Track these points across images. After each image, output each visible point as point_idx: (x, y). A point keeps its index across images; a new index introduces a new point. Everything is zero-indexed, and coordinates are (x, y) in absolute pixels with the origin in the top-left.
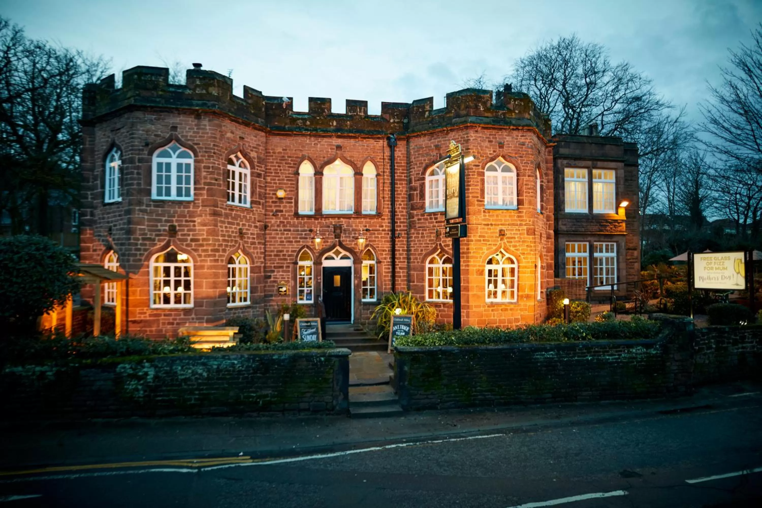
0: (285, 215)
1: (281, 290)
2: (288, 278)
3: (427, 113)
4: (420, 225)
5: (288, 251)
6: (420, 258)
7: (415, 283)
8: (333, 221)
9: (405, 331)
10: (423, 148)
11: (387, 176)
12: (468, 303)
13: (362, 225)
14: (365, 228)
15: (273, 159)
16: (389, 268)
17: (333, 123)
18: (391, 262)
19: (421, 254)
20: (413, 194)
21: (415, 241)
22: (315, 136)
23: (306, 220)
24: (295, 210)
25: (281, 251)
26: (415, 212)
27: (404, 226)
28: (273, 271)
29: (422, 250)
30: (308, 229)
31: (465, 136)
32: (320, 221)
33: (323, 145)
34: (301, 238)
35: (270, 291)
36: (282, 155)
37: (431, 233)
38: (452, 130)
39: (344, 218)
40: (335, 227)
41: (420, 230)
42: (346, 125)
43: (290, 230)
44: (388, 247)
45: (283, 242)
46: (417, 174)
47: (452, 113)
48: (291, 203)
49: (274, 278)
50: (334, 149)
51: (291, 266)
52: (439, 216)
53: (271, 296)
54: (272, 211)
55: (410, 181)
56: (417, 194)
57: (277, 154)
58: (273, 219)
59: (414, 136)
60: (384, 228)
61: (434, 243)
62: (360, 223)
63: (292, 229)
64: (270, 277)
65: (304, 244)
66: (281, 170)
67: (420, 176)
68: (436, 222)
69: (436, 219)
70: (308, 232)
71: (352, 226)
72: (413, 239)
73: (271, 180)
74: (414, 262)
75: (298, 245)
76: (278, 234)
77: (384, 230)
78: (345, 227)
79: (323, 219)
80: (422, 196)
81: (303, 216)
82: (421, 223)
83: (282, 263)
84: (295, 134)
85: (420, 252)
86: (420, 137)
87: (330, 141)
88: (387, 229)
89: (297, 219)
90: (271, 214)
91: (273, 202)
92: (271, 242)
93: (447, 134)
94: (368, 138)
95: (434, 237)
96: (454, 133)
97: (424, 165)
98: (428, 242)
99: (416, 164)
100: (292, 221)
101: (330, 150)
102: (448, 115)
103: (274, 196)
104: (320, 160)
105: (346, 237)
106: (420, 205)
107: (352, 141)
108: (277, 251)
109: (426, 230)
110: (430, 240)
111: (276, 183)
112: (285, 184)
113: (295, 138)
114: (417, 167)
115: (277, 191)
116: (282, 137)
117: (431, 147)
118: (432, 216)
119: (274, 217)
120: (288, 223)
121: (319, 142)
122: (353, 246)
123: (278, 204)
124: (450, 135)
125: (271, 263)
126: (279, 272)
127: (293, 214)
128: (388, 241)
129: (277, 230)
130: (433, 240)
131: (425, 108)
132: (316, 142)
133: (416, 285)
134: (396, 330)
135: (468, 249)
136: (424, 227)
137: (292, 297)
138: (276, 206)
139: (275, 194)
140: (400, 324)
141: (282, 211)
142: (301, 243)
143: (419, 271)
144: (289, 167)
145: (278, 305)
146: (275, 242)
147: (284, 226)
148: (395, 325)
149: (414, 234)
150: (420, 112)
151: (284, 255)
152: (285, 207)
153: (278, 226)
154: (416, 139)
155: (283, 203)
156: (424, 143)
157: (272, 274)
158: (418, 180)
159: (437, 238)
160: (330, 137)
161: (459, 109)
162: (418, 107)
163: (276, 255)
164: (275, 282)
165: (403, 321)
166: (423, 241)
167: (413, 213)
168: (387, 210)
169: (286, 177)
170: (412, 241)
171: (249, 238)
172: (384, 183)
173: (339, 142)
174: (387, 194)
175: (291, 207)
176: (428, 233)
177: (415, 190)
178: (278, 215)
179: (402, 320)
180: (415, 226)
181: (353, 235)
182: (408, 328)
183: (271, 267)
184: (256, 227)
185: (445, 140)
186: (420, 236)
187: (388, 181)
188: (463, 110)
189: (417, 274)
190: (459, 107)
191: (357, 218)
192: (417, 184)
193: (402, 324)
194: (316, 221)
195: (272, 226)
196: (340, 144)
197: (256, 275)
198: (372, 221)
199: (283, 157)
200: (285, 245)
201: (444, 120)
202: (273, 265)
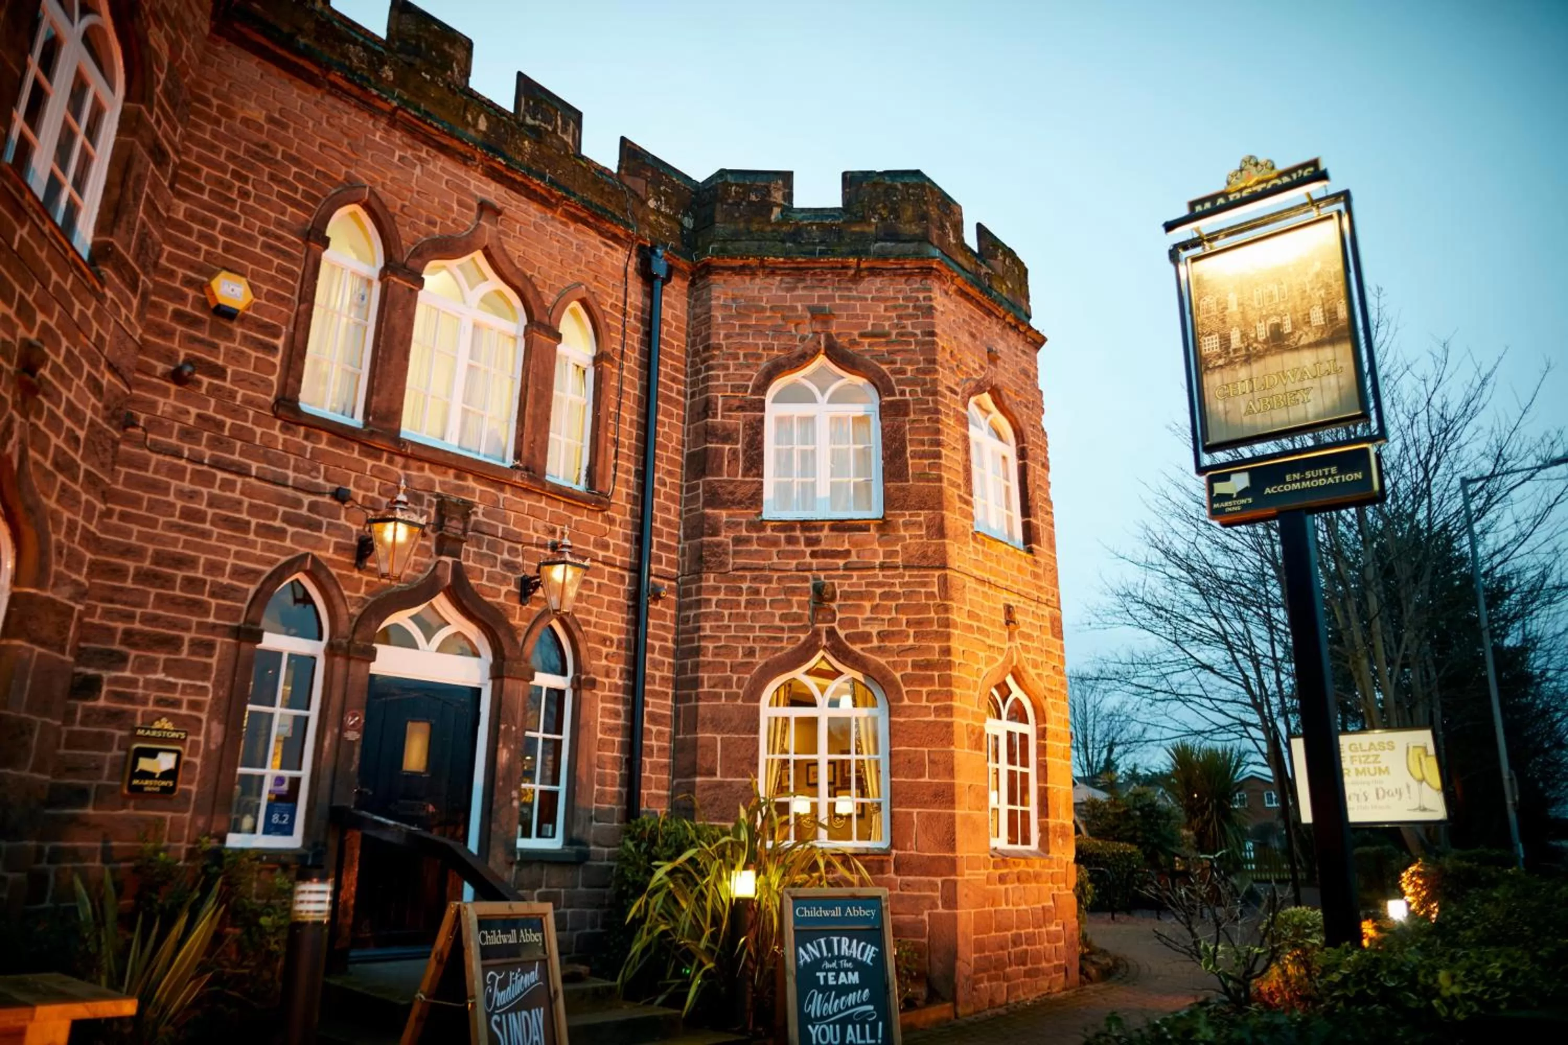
0: (232, 395)
1: (145, 764)
2: (194, 705)
3: (776, 211)
4: (741, 561)
5: (214, 568)
6: (740, 684)
7: (718, 778)
8: (442, 481)
9: (858, 965)
10: (763, 309)
11: (630, 370)
12: (953, 849)
13: (540, 524)
14: (549, 540)
15: (215, 134)
16: (617, 714)
17: (476, 119)
18: (626, 689)
19: (747, 666)
20: (719, 453)
21: (720, 617)
22: (411, 130)
23: (322, 446)
24: (284, 386)
25: (180, 562)
26: (723, 514)
27: (670, 562)
28: (120, 660)
29: (751, 652)
30: (329, 486)
31: (921, 296)
32: (383, 464)
33: (433, 176)
34: (287, 519)
35: (74, 770)
36: (264, 138)
37: (793, 591)
38: (874, 272)
39: (479, 477)
40: (443, 507)
41: (743, 578)
42: (520, 151)
43: (243, 472)
44: (619, 631)
45: (200, 516)
46: (735, 388)
47: (870, 224)
48: (273, 349)
49: (116, 696)
50: (470, 209)
51: (222, 642)
52: (826, 532)
53: (80, 796)
54: (169, 356)
55: (707, 408)
56: (734, 452)
57: (237, 124)
58: (165, 393)
59: (732, 269)
60: (610, 554)
61: (804, 628)
62: (533, 512)
63: (254, 467)
64: (89, 687)
65: (303, 550)
66: (244, 194)
67: (749, 396)
68: (814, 555)
69: (810, 542)
70: (327, 499)
71: (505, 521)
72: (713, 608)
73: (190, 215)
74: (717, 696)
75: (270, 548)
76: (179, 473)
77: (607, 562)
78: (479, 515)
79: (399, 460)
80: (755, 462)
81: (317, 425)
82: (750, 554)
83: (173, 624)
84: (334, 85)
85: (740, 659)
86: (753, 275)
87: (462, 174)
88: (619, 559)
89: (285, 429)
90: (161, 367)
91: (178, 316)
92: (136, 502)
93: (857, 278)
94: (586, 223)
95: (801, 605)
96: (878, 282)
97: (764, 363)
98: (777, 622)
99: (736, 357)
100: (259, 431)
101: (455, 207)
102: (857, 229)
103: (191, 293)
104: (413, 226)
105: (480, 557)
106: (747, 490)
107: (533, 210)
108: (159, 558)
109: (769, 580)
110: (783, 617)
111: (212, 241)
112: (255, 259)
113: (329, 100)
114: (738, 367)
115: (212, 274)
116: (274, 69)
117: (794, 309)
118: (798, 533)
119: (173, 388)
120: (239, 433)
121: (420, 159)
122: (501, 600)
123: (204, 335)
124: (864, 285)
125: (107, 613)
126: (147, 665)
127: (271, 399)
128: (619, 608)
129: (178, 454)
130: (797, 618)
131: (769, 193)
132: (409, 154)
133: (720, 785)
134: (817, 964)
135: (947, 651)
136: (762, 569)
137: (198, 811)
138: (192, 340)
139: (202, 287)
140: (828, 933)
141: (219, 373)
142: (288, 543)
143: (735, 730)
144: (281, 196)
145: (107, 856)
146: (153, 506)
147: (216, 442)
148: (803, 938)
149: (716, 590)
150: (751, 203)
151: (192, 584)
152: (238, 357)
153: (188, 434)
154: (737, 278)
155: (230, 336)
156: (765, 295)
157: (106, 675)
158: (741, 408)
159: (815, 611)
160: (465, 160)
161: (897, 218)
162: (748, 189)
163: (143, 577)
164: (114, 717)
165: (844, 919)
166: (753, 618)
167: (717, 519)
168: (624, 490)
169: (265, 233)
170: (706, 616)
171: (54, 422)
172: (620, 392)
173: (493, 192)
174: (628, 435)
175: (264, 366)
176: (777, 591)
177: (728, 437)
178: (199, 383)
179: (837, 912)
180: (723, 564)
181: (506, 556)
182: (871, 951)
183: (111, 632)
184: (95, 385)
185: (849, 298)
186: (743, 599)
187: (633, 391)
188: (910, 222)
189: (726, 744)
190: (895, 211)
191: (527, 491)
192: (738, 420)
193: (840, 933)
194: (370, 463)
195: (154, 424)
196: (491, 199)
197: (38, 650)
198: (575, 518)
199: (265, 146)
200: (205, 534)
201: (840, 238)
202: (121, 626)
